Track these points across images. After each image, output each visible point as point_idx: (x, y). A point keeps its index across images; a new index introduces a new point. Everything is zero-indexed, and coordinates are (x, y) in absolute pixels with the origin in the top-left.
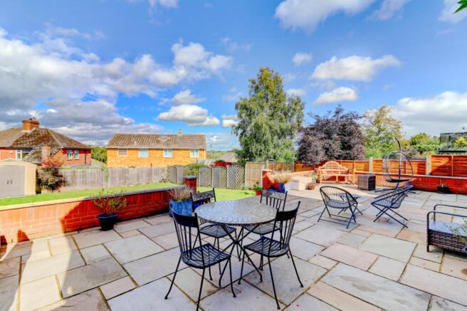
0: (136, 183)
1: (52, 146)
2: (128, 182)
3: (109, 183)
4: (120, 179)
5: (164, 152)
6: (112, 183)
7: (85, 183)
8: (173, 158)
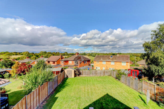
0: (99, 75)
1: (80, 60)
2: (97, 75)
3: (92, 75)
4: (95, 74)
5: (111, 62)
6: (93, 75)
7: (85, 74)
8: (115, 65)
